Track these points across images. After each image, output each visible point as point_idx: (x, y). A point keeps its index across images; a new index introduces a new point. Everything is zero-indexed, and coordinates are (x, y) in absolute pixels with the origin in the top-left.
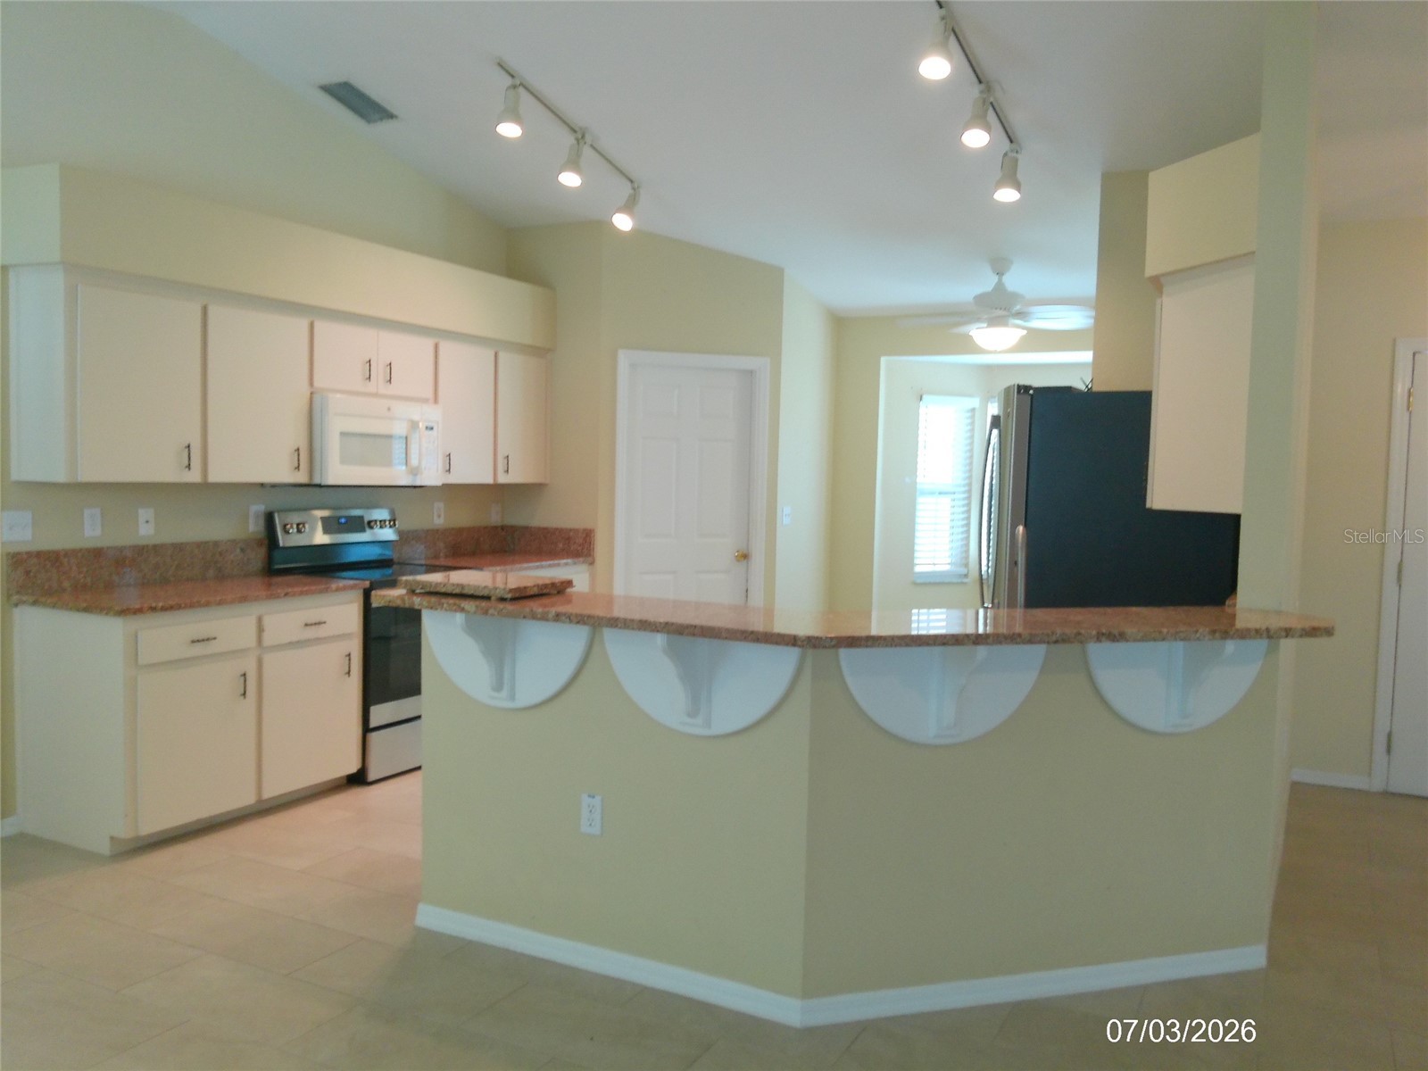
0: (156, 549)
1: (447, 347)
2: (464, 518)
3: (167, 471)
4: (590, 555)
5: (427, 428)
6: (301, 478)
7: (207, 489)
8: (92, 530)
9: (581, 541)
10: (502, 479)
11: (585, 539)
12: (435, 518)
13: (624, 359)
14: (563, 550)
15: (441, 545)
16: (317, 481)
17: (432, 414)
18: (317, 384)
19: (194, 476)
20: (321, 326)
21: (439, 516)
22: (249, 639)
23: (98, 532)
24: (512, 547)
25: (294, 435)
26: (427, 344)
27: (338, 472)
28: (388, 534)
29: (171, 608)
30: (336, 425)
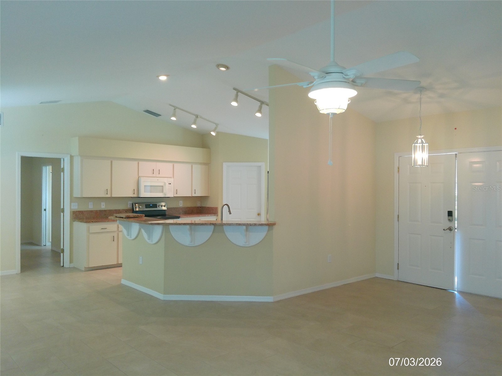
0: (105, 211)
1: (176, 165)
2: (189, 204)
3: (103, 195)
4: (217, 214)
5: (169, 184)
6: (135, 196)
7: (111, 198)
8: (91, 207)
9: (215, 210)
10: (194, 195)
12: (180, 204)
13: (225, 165)
14: (212, 213)
16: (139, 197)
17: (171, 180)
18: (139, 175)
20: (140, 163)
21: (181, 204)
22: (116, 229)
25: (134, 186)
26: (171, 164)
27: (143, 194)
28: (164, 208)
29: (97, 222)
30: (143, 184)
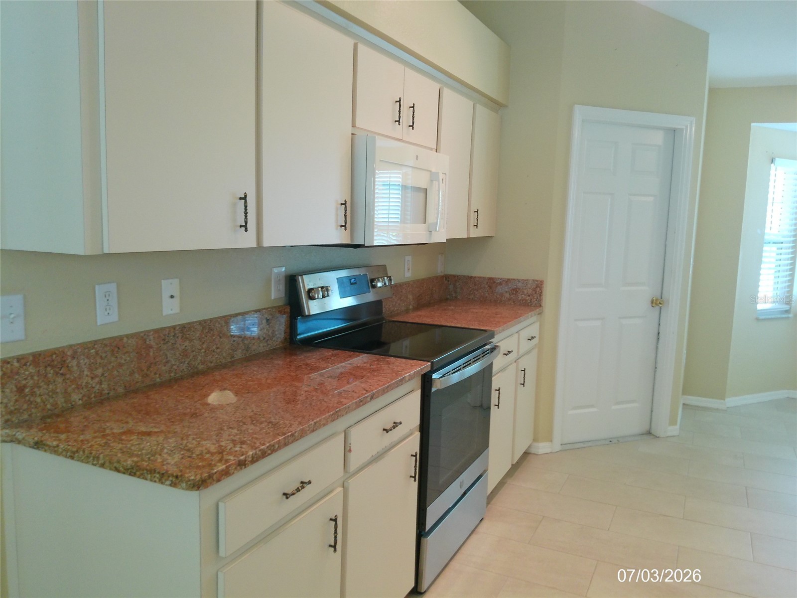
0: (184, 330)
2: (422, 270)
4: (541, 306)
6: (347, 238)
8: (107, 314)
9: (530, 291)
10: (473, 233)
11: (534, 290)
13: (579, 112)
14: (509, 300)
15: (410, 297)
18: (357, 124)
19: (248, 240)
21: (408, 270)
23: (114, 317)
24: (454, 295)
26: (435, 87)
